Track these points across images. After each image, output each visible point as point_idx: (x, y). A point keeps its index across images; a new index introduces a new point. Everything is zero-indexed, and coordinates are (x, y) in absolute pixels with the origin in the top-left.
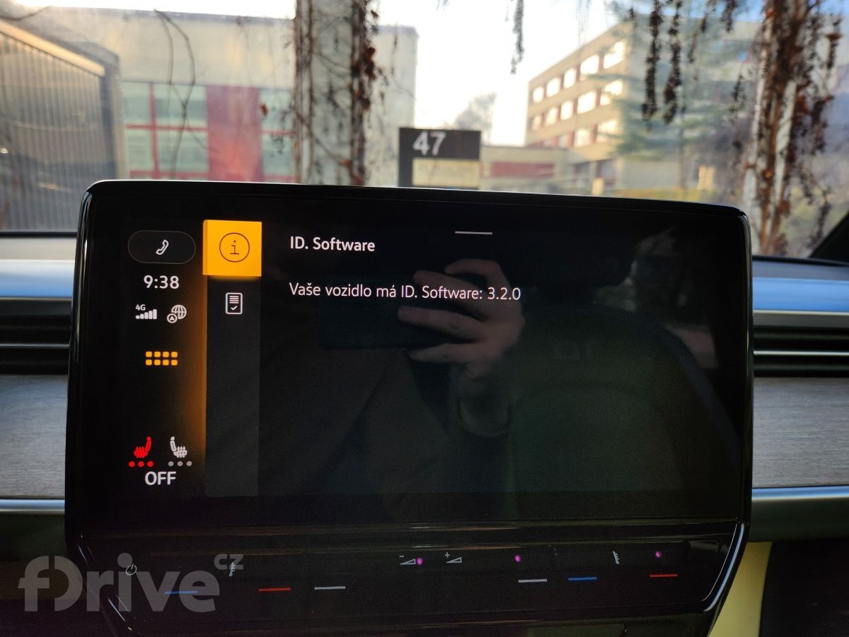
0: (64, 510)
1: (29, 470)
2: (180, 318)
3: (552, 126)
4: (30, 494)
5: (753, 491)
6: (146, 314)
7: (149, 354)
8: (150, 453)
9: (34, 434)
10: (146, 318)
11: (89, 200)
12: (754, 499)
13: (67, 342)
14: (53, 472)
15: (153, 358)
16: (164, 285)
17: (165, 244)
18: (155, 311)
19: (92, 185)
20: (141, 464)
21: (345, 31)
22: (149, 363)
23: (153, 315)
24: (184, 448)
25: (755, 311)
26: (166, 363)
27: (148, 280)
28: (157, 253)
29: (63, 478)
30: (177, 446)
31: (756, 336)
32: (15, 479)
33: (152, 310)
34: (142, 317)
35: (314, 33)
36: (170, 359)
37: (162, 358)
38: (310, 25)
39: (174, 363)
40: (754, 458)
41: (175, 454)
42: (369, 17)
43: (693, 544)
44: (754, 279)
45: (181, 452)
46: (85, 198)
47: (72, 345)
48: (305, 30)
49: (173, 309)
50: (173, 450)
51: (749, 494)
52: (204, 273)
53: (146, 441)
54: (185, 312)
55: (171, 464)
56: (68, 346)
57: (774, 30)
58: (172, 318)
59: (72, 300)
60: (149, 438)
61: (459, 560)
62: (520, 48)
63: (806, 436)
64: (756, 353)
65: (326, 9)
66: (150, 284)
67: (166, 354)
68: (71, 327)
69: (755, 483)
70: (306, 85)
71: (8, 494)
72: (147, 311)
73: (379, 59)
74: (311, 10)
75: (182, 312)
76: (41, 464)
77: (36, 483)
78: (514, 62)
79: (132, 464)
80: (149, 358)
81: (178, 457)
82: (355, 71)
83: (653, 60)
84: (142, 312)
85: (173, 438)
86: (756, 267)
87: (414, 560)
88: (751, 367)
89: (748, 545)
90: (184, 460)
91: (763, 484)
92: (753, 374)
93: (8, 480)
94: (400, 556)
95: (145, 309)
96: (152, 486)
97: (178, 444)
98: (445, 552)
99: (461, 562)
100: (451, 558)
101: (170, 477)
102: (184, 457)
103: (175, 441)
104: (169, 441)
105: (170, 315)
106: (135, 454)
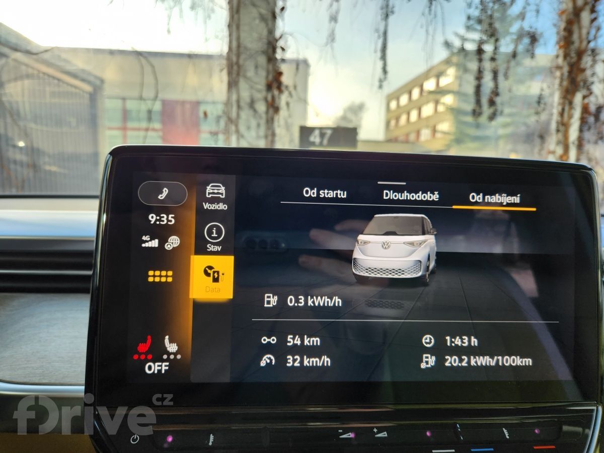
1: (52, 363)
2: (175, 246)
4: (53, 381)
6: (150, 242)
7: (151, 273)
8: (149, 348)
9: (56, 336)
10: (150, 246)
11: (110, 161)
15: (154, 276)
16: (163, 221)
17: (165, 191)
18: (157, 241)
19: (114, 148)
20: (143, 357)
21: (262, 60)
22: (151, 279)
23: (155, 243)
24: (176, 344)
28: (159, 197)
30: (170, 343)
32: (41, 371)
33: (154, 240)
34: (147, 245)
35: (241, 62)
38: (238, 57)
41: (168, 349)
42: (279, 51)
45: (172, 348)
46: (107, 159)
47: (94, 272)
48: (234, 59)
53: (146, 339)
55: (165, 357)
57: (566, 56)
60: (149, 337)
62: (385, 71)
65: (249, 45)
66: (153, 221)
68: (94, 260)
70: (234, 97)
71: (37, 381)
72: (151, 240)
73: (286, 79)
74: (239, 46)
77: (57, 373)
78: (381, 81)
79: (136, 357)
81: (170, 351)
82: (269, 87)
83: (479, 76)
84: (147, 241)
85: (167, 337)
87: (350, 434)
90: (175, 354)
93: (37, 371)
94: (339, 431)
95: (149, 239)
96: (150, 374)
97: (171, 341)
98: (373, 428)
99: (386, 435)
100: (378, 433)
101: (164, 367)
102: (175, 352)
103: (169, 339)
104: (164, 339)
105: (167, 243)
106: (138, 349)
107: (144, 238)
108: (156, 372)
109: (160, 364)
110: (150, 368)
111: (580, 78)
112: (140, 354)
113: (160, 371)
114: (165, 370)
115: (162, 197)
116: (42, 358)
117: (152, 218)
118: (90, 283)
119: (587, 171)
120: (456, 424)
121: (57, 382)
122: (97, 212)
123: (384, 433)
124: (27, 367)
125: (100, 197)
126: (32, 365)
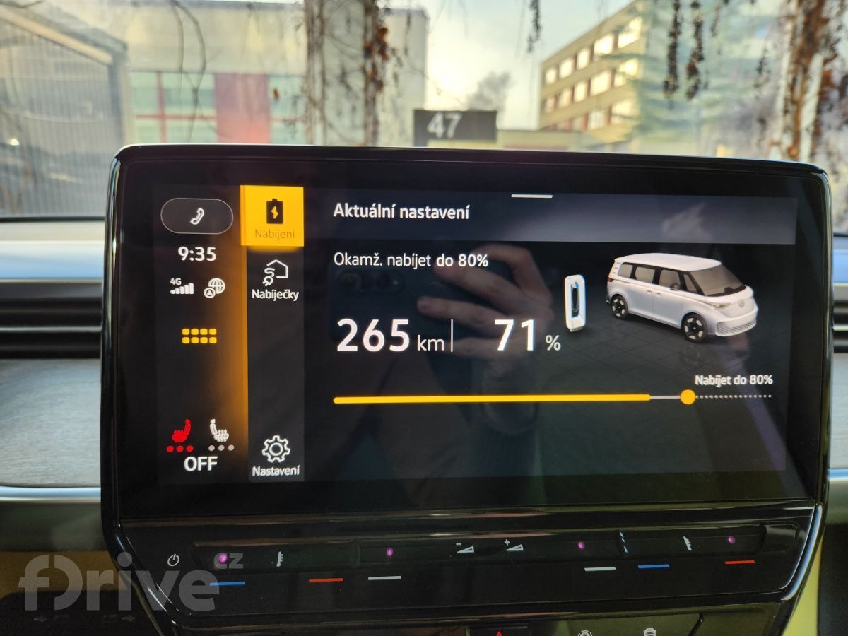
0: (100, 499)
1: (59, 457)
2: (218, 293)
4: (60, 482)
6: (182, 288)
7: (186, 331)
8: (189, 436)
9: (62, 420)
11: (118, 168)
14: (83, 459)
15: (190, 336)
16: (199, 257)
18: (191, 285)
21: (357, 10)
22: (186, 341)
23: (189, 289)
24: (226, 431)
28: (192, 222)
30: (218, 429)
32: (44, 467)
33: (187, 283)
35: (326, 14)
38: (321, 6)
45: (221, 435)
46: (113, 166)
48: (316, 10)
51: (826, 475)
52: (243, 243)
55: (212, 448)
62: (537, 27)
66: (185, 256)
68: (102, 311)
70: (317, 67)
71: (38, 482)
72: (183, 285)
73: (392, 39)
76: (70, 451)
77: (66, 471)
78: (531, 40)
81: (219, 441)
82: (368, 51)
83: (674, 34)
84: (177, 286)
85: (213, 421)
87: (472, 548)
91: (837, 465)
93: (37, 468)
94: (457, 544)
95: (180, 282)
96: (191, 472)
97: (219, 427)
98: (504, 539)
99: (522, 549)
100: (511, 546)
101: (211, 462)
102: (225, 441)
103: (216, 423)
104: (209, 424)
105: (208, 289)
106: (173, 439)
107: (173, 282)
108: (200, 469)
109: (205, 458)
110: (191, 464)
111: (820, 32)
112: (176, 445)
113: (205, 468)
114: (213, 466)
115: (196, 221)
116: (45, 450)
117: (183, 252)
118: (100, 345)
119: (817, 174)
120: (619, 532)
121: (67, 483)
122: (103, 243)
123: (519, 546)
124: (24, 463)
125: (106, 220)
126: (31, 460)
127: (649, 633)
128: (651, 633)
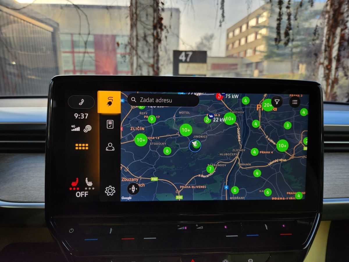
0: (44, 207)
1: (30, 191)
3: (237, 48)
4: (30, 201)
5: (324, 200)
6: (75, 129)
7: (77, 145)
8: (78, 184)
9: (31, 177)
10: (76, 130)
11: (52, 84)
12: (324, 203)
13: (44, 140)
14: (39, 192)
15: (78, 147)
16: (82, 117)
17: (83, 101)
18: (79, 128)
19: (54, 77)
20: (74, 189)
21: (151, 11)
22: (77, 148)
23: (78, 129)
24: (91, 182)
25: (324, 125)
26: (84, 148)
27: (76, 115)
28: (79, 104)
29: (44, 194)
31: (325, 135)
32: (24, 195)
34: (74, 130)
35: (138, 12)
36: (85, 147)
37: (82, 147)
38: (136, 9)
39: (87, 148)
40: (324, 186)
41: (88, 185)
42: (160, 5)
43: (298, 221)
44: (324, 111)
45: (90, 184)
46: (51, 83)
47: (46, 141)
48: (134, 11)
49: (86, 127)
50: (87, 183)
51: (322, 201)
52: (98, 112)
53: (76, 180)
54: (91, 128)
55: (86, 189)
56: (45, 142)
57: (332, 5)
58: (86, 130)
59: (46, 123)
60: (77, 179)
61: (202, 227)
62: (223, 16)
63: (345, 177)
64: (325, 142)
65: (143, 2)
66: (77, 117)
67: (84, 145)
68: (46, 134)
69: (324, 197)
70: (135, 34)
71: (22, 201)
72: (76, 128)
73: (165, 22)
74: (136, 3)
75: (90, 128)
76: (34, 189)
77: (32, 196)
78: (221, 22)
79: (71, 189)
80: (77, 147)
82: (155, 27)
83: (279, 20)
84: (74, 128)
85: (87, 178)
86: (325, 106)
87: (184, 227)
88: (323, 148)
89: (322, 222)
90: (91, 187)
91: (327, 197)
92: (324, 151)
93: (22, 195)
94: (178, 226)
95: (75, 126)
96: (79, 197)
97: (89, 181)
98: (196, 224)
100: (198, 227)
106: (72, 185)
107: (72, 126)
108: (82, 196)
109: (84, 192)
110: (78, 194)
112: (73, 187)
114: (86, 195)
115: (81, 104)
116: (24, 188)
119: (318, 85)
121: (33, 201)
124: (17, 193)
126: (19, 192)
127: (250, 261)
128: (251, 261)
